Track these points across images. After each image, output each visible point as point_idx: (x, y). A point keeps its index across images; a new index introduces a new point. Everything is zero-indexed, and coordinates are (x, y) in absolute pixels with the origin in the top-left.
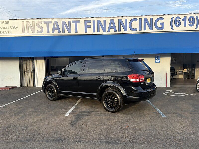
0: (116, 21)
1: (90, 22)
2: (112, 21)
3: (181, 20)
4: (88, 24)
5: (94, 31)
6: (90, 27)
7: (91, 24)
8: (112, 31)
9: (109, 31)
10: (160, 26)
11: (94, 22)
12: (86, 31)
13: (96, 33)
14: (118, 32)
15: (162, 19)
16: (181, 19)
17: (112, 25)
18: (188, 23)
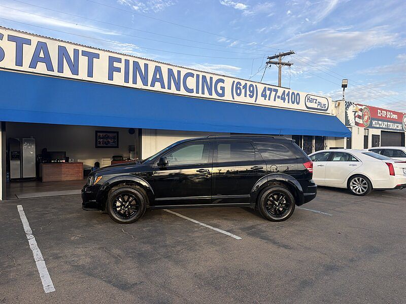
0: (165, 70)
1: (119, 61)
2: (158, 69)
3: (241, 87)
4: (116, 64)
5: (127, 80)
6: (119, 70)
7: (122, 66)
8: (157, 87)
9: (153, 85)
10: (220, 92)
11: (127, 62)
12: (111, 77)
13: (130, 84)
14: (166, 90)
15: (223, 81)
16: (242, 85)
17: (158, 77)
18: (248, 93)
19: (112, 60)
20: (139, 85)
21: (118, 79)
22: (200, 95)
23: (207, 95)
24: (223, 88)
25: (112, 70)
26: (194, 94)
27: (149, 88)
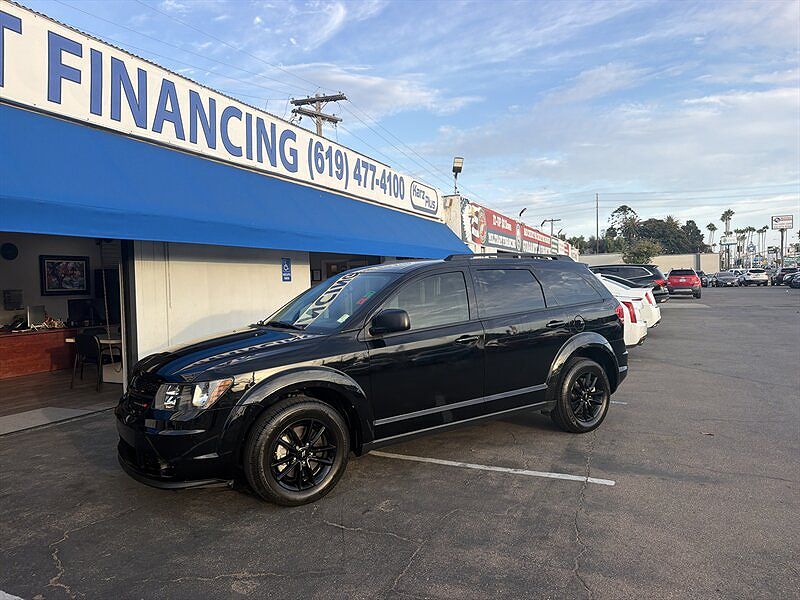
1: (76, 49)
2: (168, 89)
3: (324, 154)
4: (67, 59)
5: (96, 108)
6: (75, 76)
7: (83, 65)
8: (168, 135)
9: (158, 128)
10: (290, 160)
11: (96, 57)
12: (54, 95)
13: (105, 120)
14: (186, 144)
15: (293, 137)
16: (326, 150)
17: (169, 107)
18: (335, 168)
19: (57, 44)
20: (127, 124)
21: (74, 102)
22: (254, 163)
23: (266, 165)
24: (294, 152)
25: (58, 74)
26: (243, 160)
27: (148, 133)
